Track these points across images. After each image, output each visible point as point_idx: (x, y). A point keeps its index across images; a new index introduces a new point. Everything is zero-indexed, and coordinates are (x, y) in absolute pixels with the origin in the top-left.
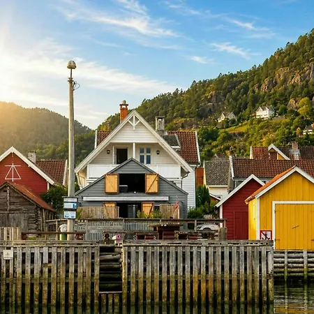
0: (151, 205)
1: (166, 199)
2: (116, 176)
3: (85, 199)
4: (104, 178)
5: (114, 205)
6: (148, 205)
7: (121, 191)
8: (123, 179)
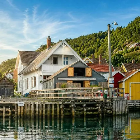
0: (88, 82)
1: (96, 79)
2: (73, 69)
3: (59, 79)
4: (67, 69)
5: (72, 82)
6: (87, 82)
7: (75, 75)
8: (76, 70)
